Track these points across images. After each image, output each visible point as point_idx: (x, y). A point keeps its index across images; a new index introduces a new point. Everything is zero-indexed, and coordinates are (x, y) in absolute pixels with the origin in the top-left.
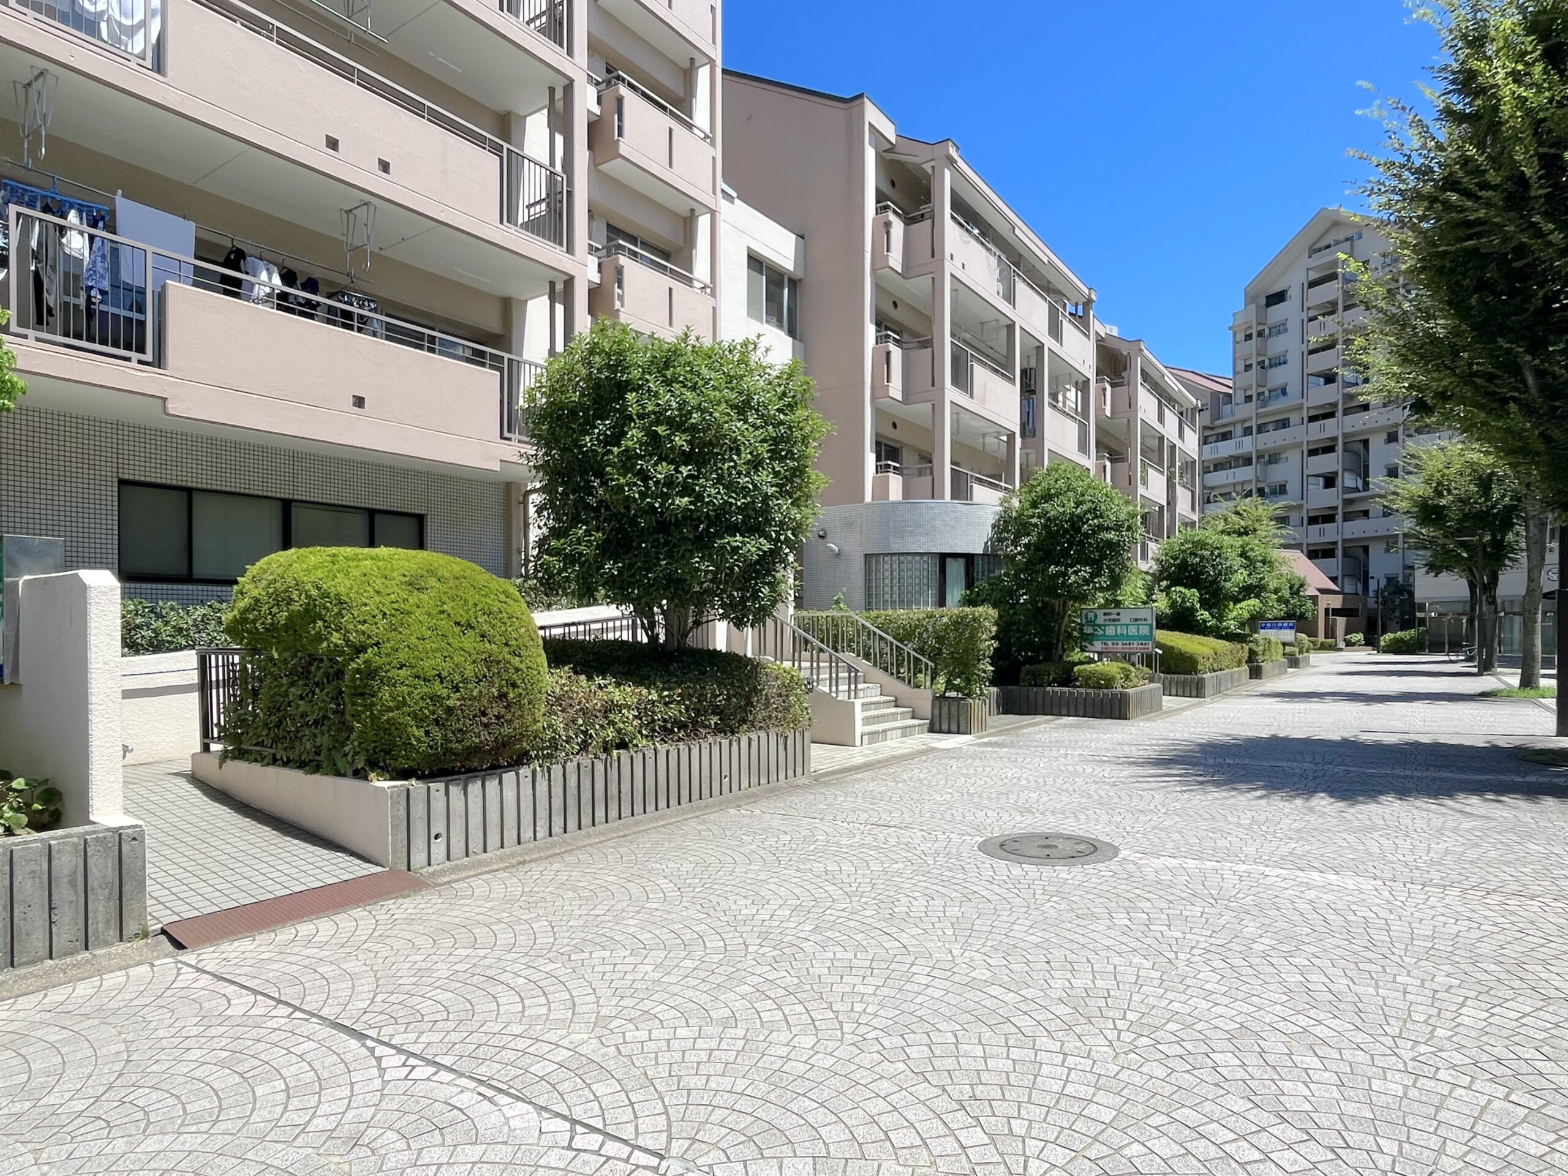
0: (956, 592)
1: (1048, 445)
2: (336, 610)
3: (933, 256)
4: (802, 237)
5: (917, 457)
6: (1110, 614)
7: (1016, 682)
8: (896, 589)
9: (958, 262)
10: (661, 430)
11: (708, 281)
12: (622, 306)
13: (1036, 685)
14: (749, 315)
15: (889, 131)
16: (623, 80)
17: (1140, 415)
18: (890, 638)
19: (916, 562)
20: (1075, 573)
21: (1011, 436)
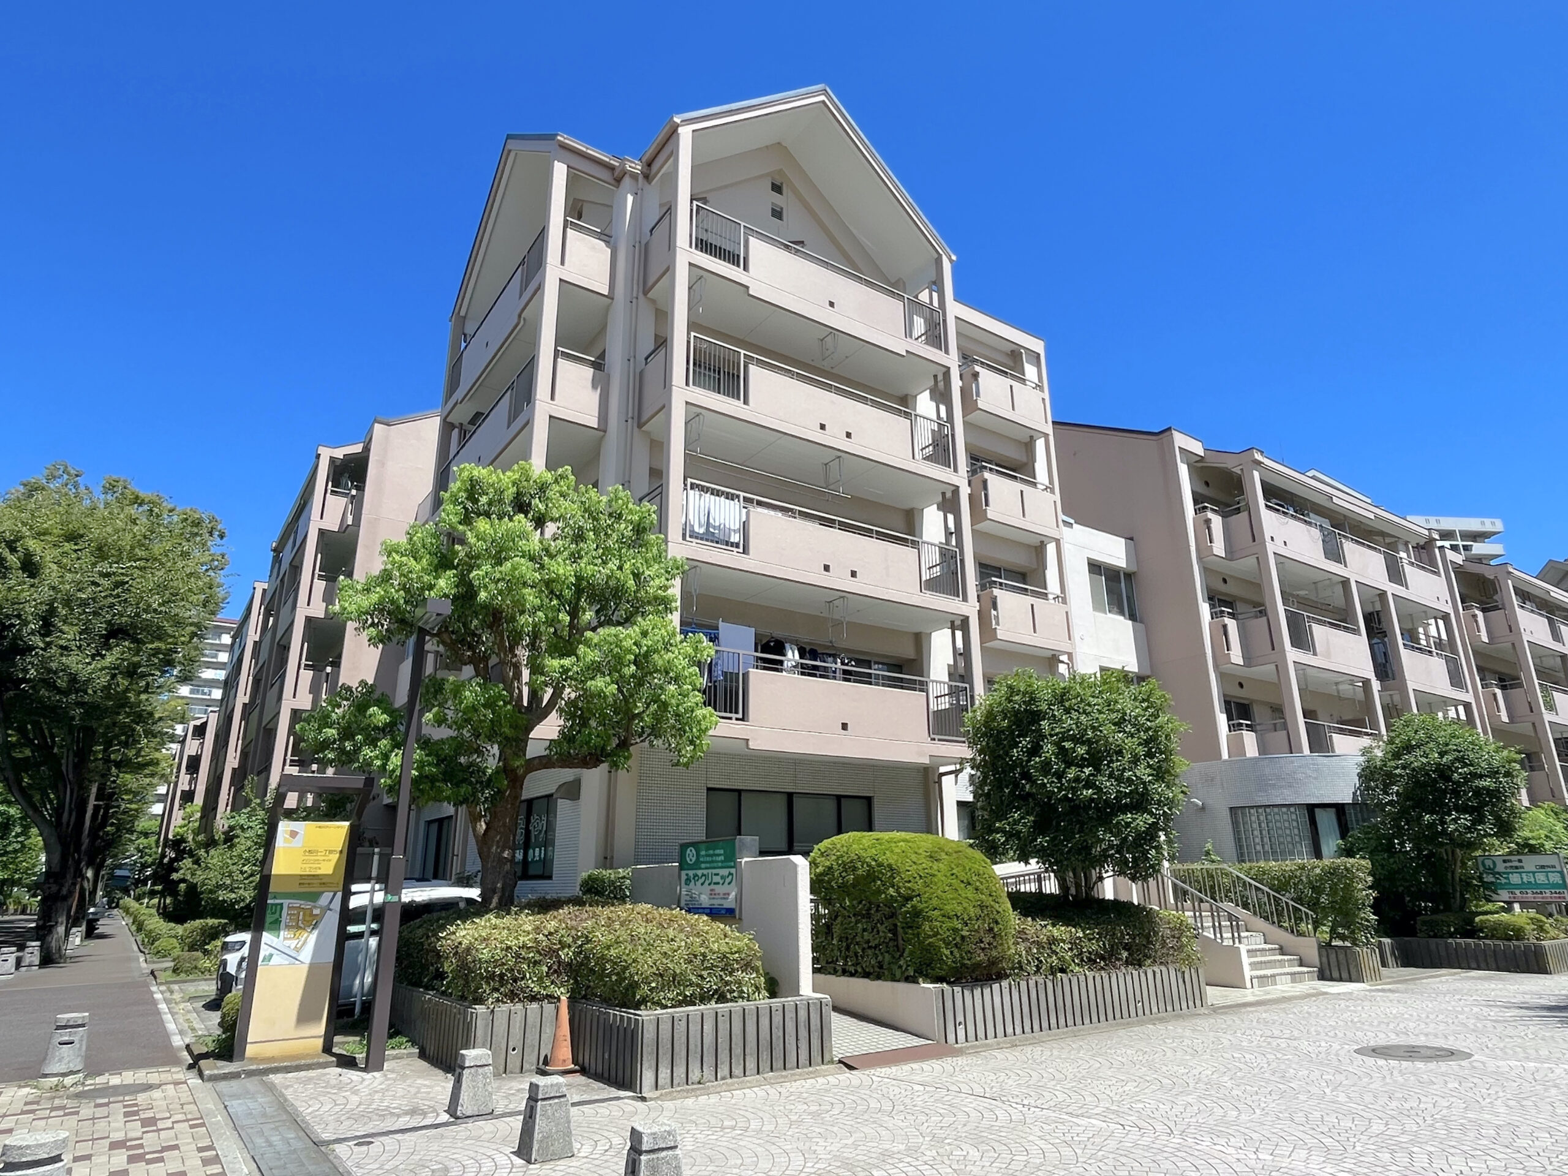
0: (1331, 843)
1: (1411, 686)
2: (889, 874)
3: (1254, 540)
4: (1131, 539)
5: (1269, 711)
6: (1510, 861)
7: (1412, 933)
8: (1266, 840)
9: (1279, 541)
10: (1067, 745)
11: (1058, 592)
12: (998, 625)
13: (1435, 936)
14: (1095, 609)
15: (1197, 448)
16: (986, 467)
17: (1525, 638)
18: (1266, 889)
19: (1284, 813)
20: (1455, 820)
21: (1366, 683)
